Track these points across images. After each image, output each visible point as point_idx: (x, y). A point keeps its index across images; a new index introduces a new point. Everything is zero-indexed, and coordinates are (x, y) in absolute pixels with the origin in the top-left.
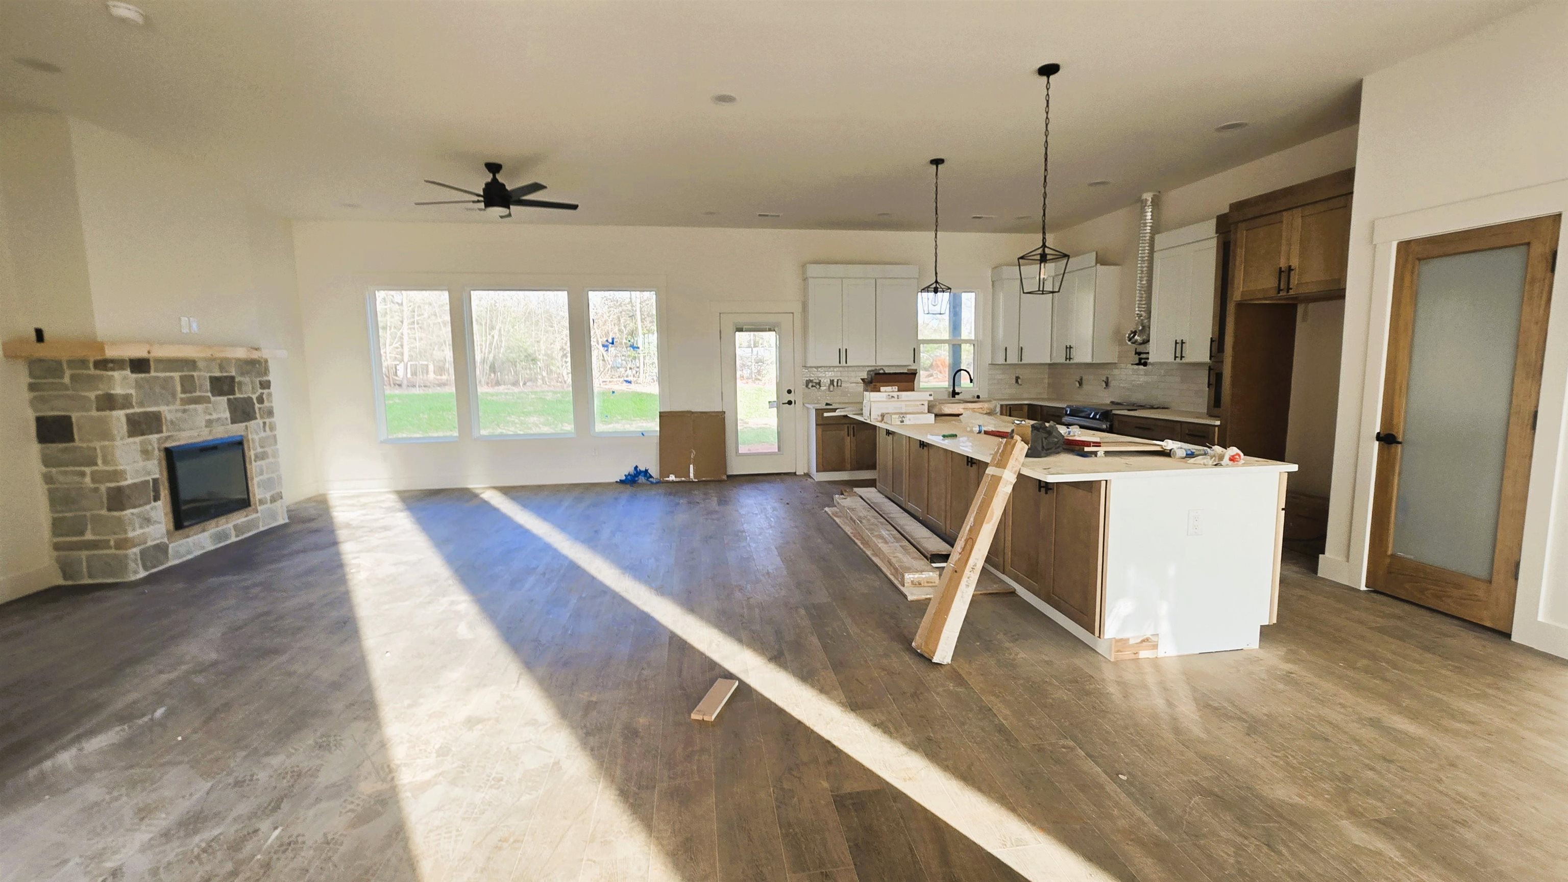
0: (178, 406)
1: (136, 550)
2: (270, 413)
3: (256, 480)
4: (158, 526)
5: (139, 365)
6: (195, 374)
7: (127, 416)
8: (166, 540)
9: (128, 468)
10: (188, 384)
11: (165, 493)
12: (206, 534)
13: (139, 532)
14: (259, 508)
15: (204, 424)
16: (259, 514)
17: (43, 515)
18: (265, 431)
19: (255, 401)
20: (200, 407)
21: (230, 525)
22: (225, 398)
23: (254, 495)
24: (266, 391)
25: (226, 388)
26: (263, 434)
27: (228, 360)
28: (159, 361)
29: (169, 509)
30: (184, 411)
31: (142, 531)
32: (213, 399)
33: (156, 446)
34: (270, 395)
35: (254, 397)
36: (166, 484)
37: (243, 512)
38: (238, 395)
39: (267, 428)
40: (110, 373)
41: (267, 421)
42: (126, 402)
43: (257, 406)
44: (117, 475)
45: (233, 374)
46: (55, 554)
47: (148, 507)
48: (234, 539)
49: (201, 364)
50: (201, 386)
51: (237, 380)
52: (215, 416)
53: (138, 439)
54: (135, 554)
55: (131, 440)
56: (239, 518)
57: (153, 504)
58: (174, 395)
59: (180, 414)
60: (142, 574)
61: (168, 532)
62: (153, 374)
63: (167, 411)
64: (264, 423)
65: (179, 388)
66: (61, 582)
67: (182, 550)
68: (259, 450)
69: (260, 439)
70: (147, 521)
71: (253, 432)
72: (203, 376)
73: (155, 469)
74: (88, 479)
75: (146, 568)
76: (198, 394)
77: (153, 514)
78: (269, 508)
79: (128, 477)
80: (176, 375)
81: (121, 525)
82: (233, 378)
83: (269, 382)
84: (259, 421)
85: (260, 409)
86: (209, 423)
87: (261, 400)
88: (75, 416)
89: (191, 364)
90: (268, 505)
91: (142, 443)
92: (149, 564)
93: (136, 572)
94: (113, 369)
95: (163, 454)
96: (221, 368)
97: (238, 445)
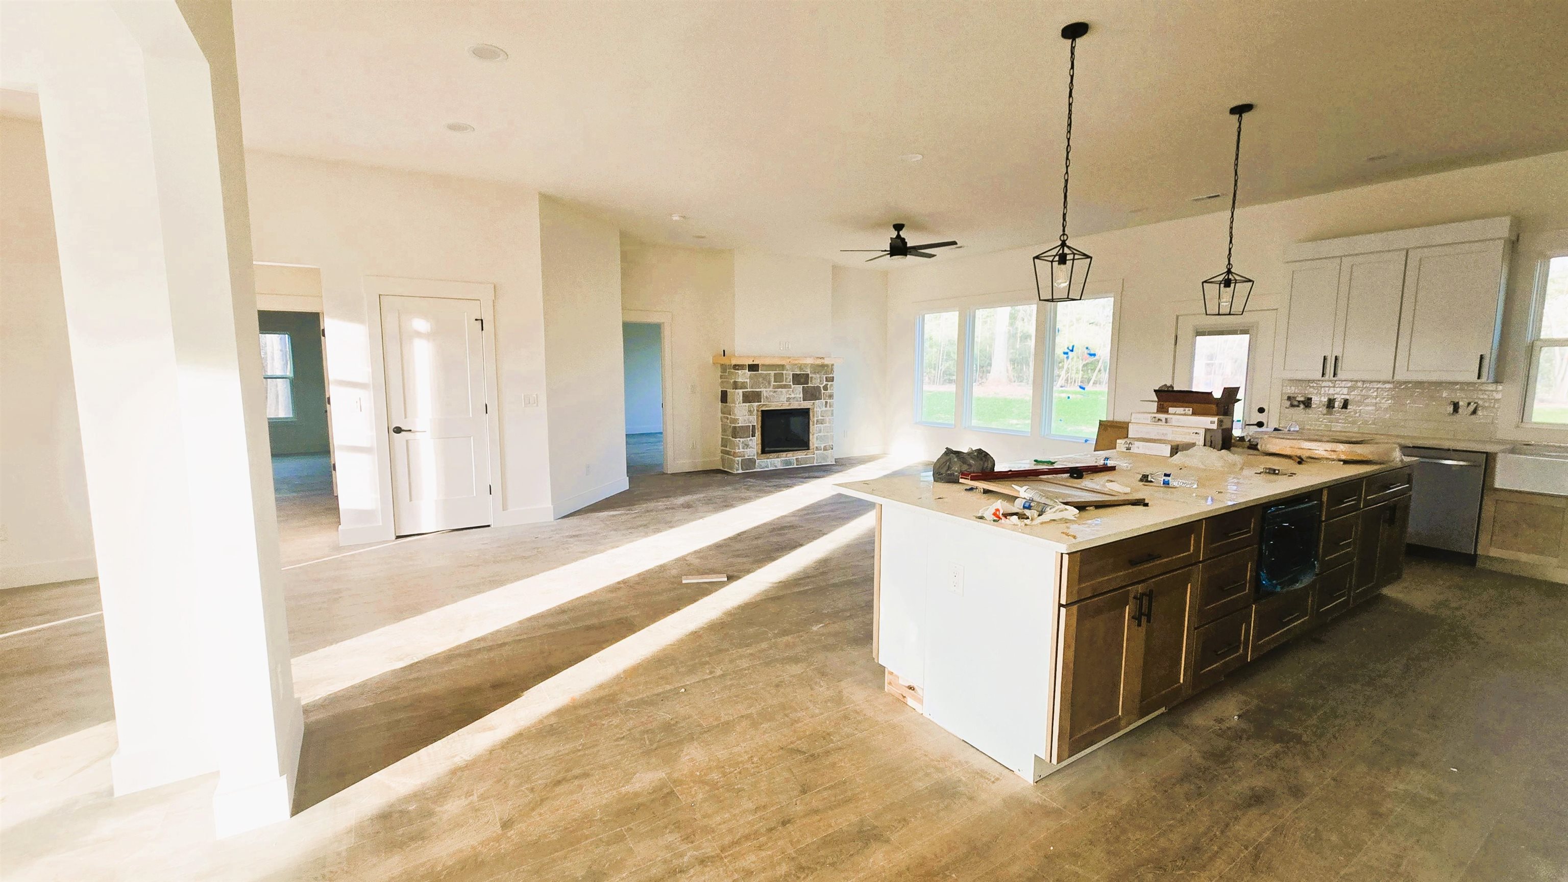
0: (771, 389)
1: (740, 459)
2: (831, 396)
3: (815, 435)
4: (751, 449)
5: (753, 368)
6: (784, 372)
7: (743, 392)
8: (755, 457)
9: (740, 418)
10: (778, 377)
11: (758, 433)
12: (779, 459)
13: (741, 450)
14: (815, 452)
15: (786, 399)
16: (815, 456)
17: (719, 437)
18: (826, 407)
19: (822, 389)
20: (784, 390)
21: (795, 458)
22: (802, 386)
23: (813, 445)
24: (829, 383)
25: (802, 380)
26: (824, 409)
27: (806, 365)
28: (763, 365)
29: (760, 441)
30: (775, 392)
31: (743, 450)
32: (793, 386)
33: (755, 408)
34: (831, 385)
35: (822, 386)
36: (760, 429)
37: (805, 452)
38: (809, 385)
39: (828, 406)
40: (737, 371)
41: (828, 401)
42: (743, 386)
43: (823, 391)
44: (735, 421)
45: (809, 372)
46: (721, 454)
47: (749, 439)
48: (795, 466)
49: (788, 367)
50: (786, 379)
51: (810, 376)
52: (793, 396)
53: (747, 404)
54: (738, 461)
55: (744, 404)
56: (801, 455)
57: (751, 438)
58: (769, 383)
59: (772, 393)
60: (740, 471)
61: (757, 453)
62: (760, 372)
63: (765, 392)
64: (826, 402)
65: (773, 380)
66: (721, 468)
67: (763, 465)
68: (820, 418)
69: (822, 411)
70: (747, 446)
71: (817, 408)
72: (788, 375)
73: (755, 420)
74: (729, 421)
75: (742, 469)
76: (784, 383)
77: (750, 443)
78: (823, 454)
79: (740, 422)
80: (772, 373)
81: (734, 445)
82: (808, 375)
83: (833, 377)
84: (823, 401)
85: (824, 393)
86: (789, 399)
87: (826, 388)
88: (728, 390)
89: (782, 367)
90: (822, 451)
91: (749, 406)
92: (744, 467)
93: (737, 470)
94: (738, 370)
95: (760, 413)
96: (801, 369)
97: (805, 413)
